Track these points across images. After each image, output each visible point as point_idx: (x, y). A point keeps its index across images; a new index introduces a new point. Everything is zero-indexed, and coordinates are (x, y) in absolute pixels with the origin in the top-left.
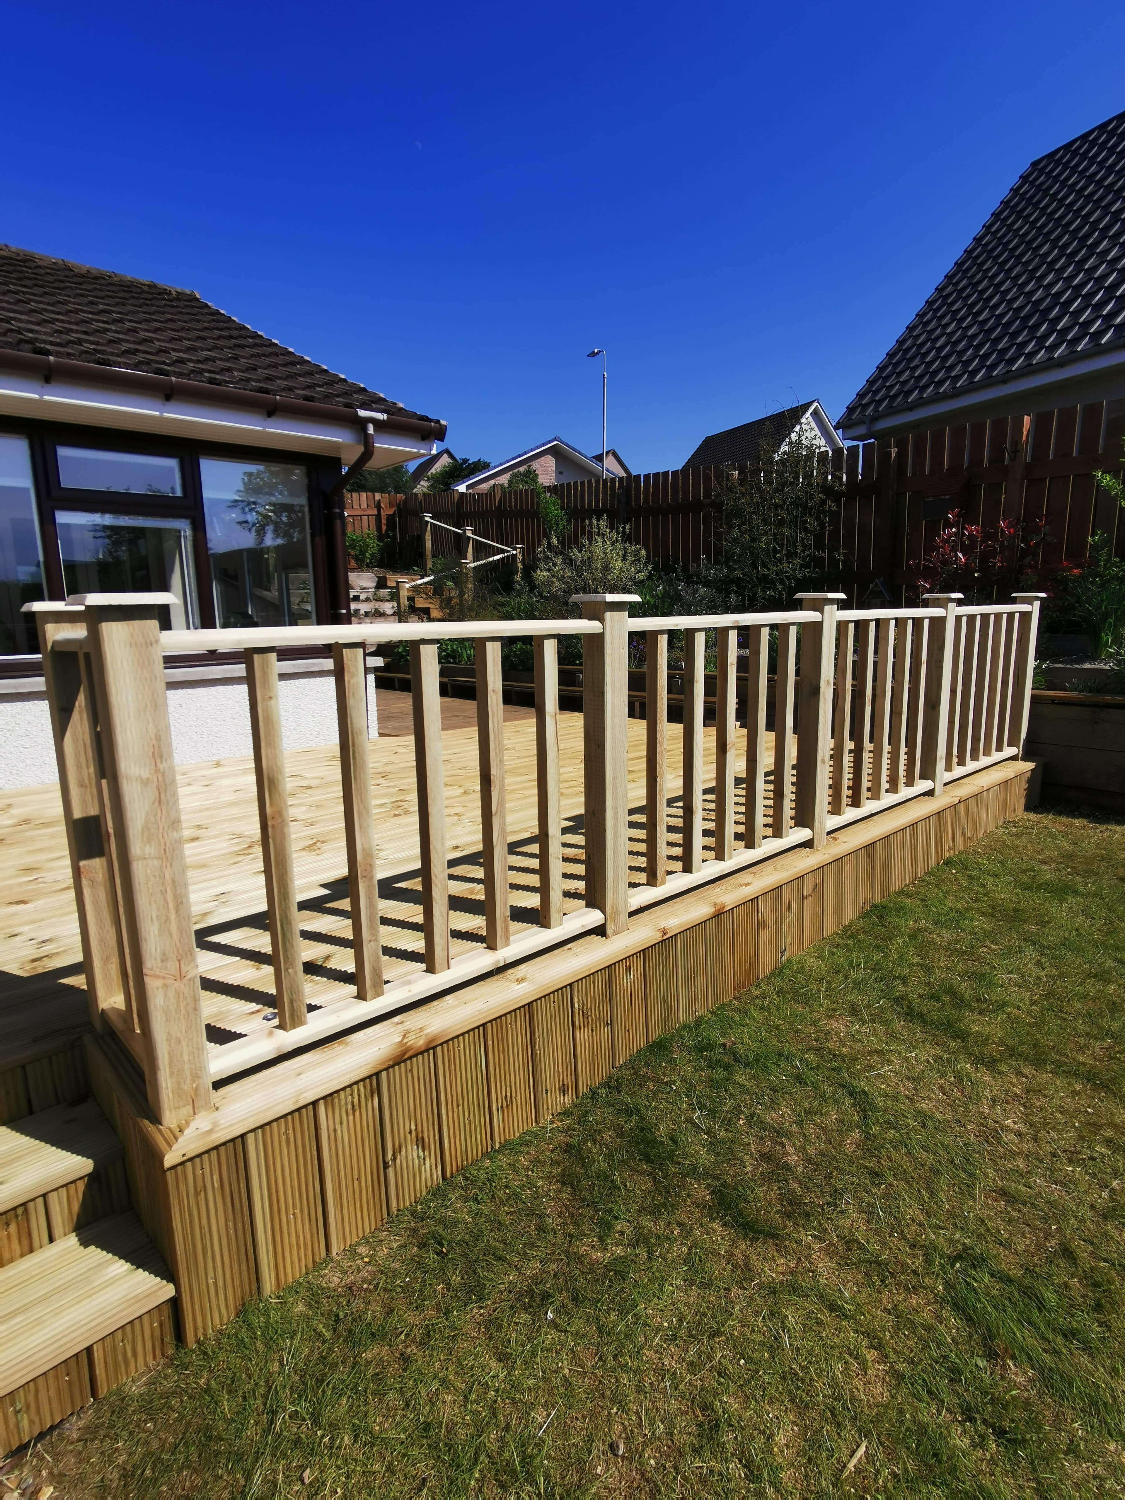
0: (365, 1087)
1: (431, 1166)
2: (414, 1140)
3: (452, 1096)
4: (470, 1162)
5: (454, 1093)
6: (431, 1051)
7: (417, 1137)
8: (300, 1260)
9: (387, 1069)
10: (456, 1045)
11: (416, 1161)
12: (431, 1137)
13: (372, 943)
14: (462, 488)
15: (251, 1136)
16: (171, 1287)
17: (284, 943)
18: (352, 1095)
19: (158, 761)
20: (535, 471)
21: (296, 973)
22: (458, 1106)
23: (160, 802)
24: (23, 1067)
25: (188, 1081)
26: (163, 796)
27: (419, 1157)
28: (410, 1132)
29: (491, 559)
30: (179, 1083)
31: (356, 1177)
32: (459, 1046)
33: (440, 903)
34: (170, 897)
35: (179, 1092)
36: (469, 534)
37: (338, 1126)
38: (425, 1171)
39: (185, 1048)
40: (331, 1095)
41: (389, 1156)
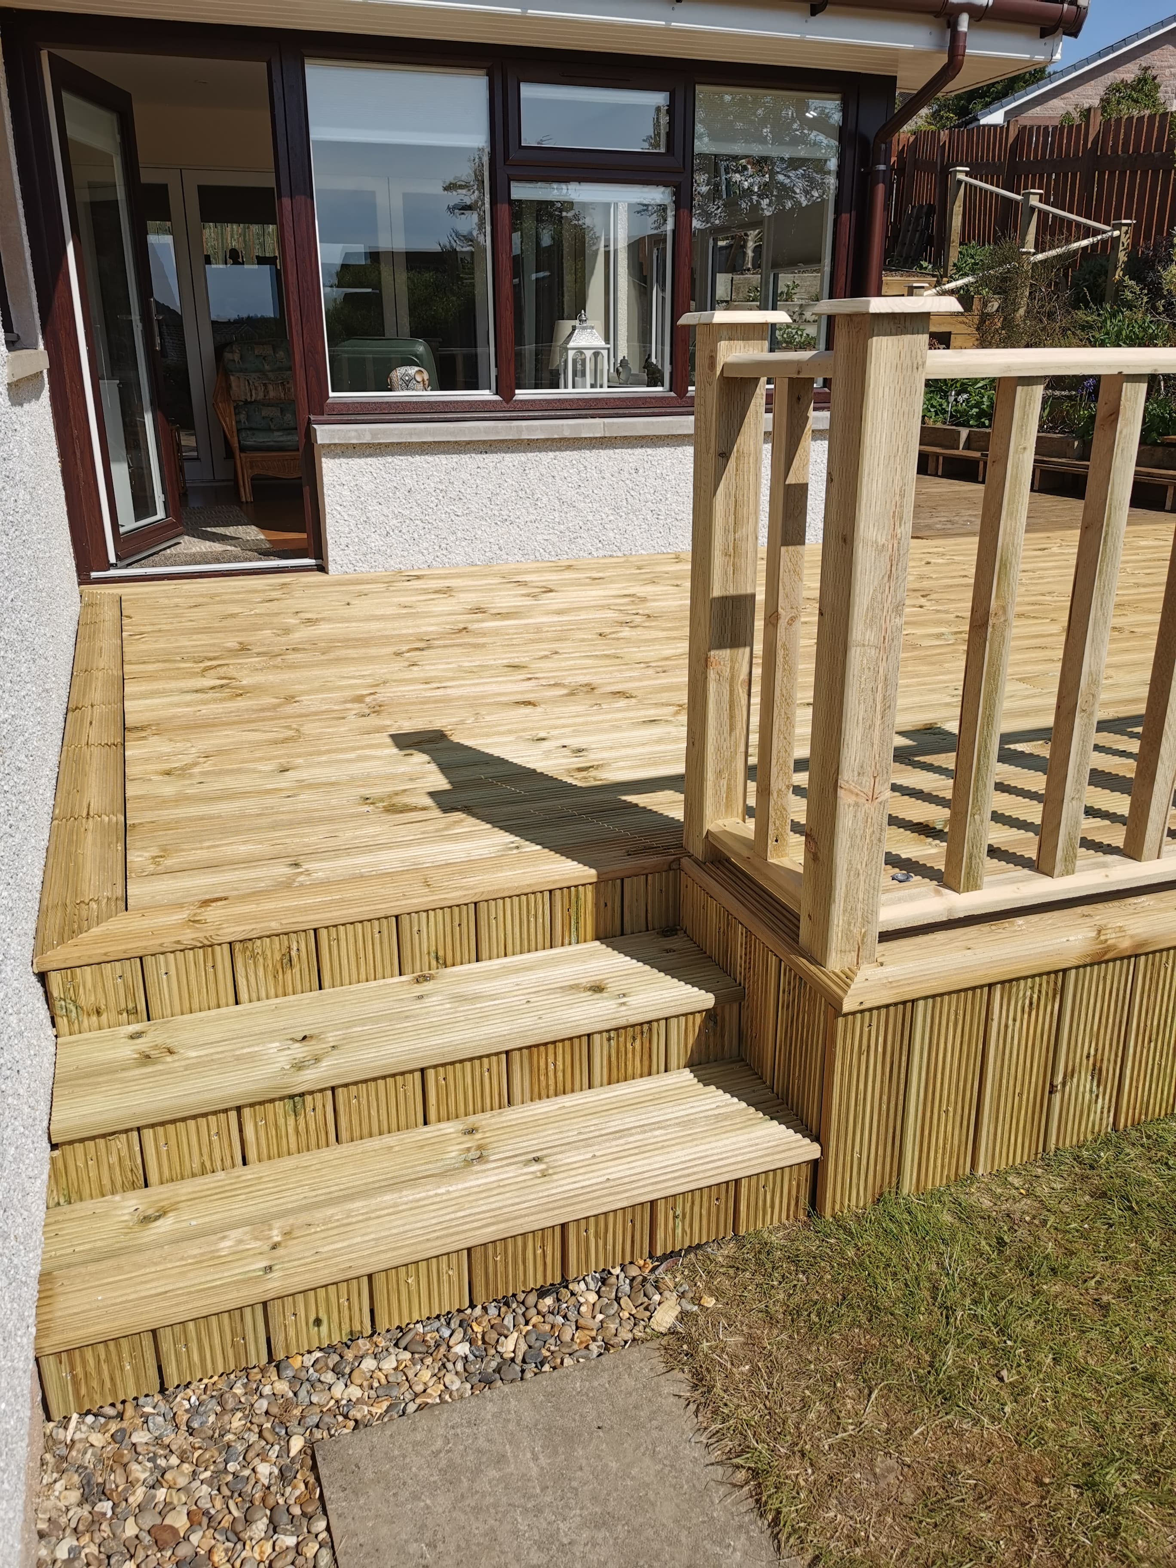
0: (1048, 982)
1: (1103, 1108)
2: (1091, 1067)
3: (1146, 1025)
4: (1149, 1119)
5: (1149, 1023)
6: (1133, 959)
7: (1094, 1065)
8: (943, 1166)
9: (1077, 968)
10: (1164, 960)
11: (1087, 1096)
12: (1110, 1069)
13: (1074, 802)
14: (996, 118)
15: (921, 1003)
16: (816, 1147)
17: (977, 780)
18: (1032, 988)
19: (897, 524)
20: (1155, 78)
21: (982, 821)
22: (1150, 1041)
23: (890, 577)
24: (622, 880)
25: (858, 924)
26: (894, 569)
27: (1091, 1091)
28: (1088, 1057)
29: (1075, 245)
30: (849, 924)
31: (1017, 1091)
32: (1167, 962)
33: (1167, 764)
34: (879, 697)
35: (848, 935)
36: (1034, 201)
37: (1010, 1022)
38: (1095, 1113)
39: (862, 883)
40: (1010, 981)
41: (1059, 1079)
